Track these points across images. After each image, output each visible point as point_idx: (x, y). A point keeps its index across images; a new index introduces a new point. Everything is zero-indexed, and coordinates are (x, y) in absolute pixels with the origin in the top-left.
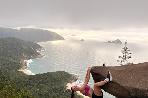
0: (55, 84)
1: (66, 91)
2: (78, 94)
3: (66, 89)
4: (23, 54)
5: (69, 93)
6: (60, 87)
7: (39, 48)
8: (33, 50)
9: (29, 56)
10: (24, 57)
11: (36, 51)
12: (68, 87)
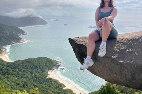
0: (35, 71)
1: (47, 79)
2: (59, 82)
3: (47, 77)
4: (4, 39)
5: (50, 82)
6: (41, 75)
7: (21, 33)
8: (14, 34)
9: (10, 41)
10: (4, 42)
11: (18, 36)
12: (49, 74)
